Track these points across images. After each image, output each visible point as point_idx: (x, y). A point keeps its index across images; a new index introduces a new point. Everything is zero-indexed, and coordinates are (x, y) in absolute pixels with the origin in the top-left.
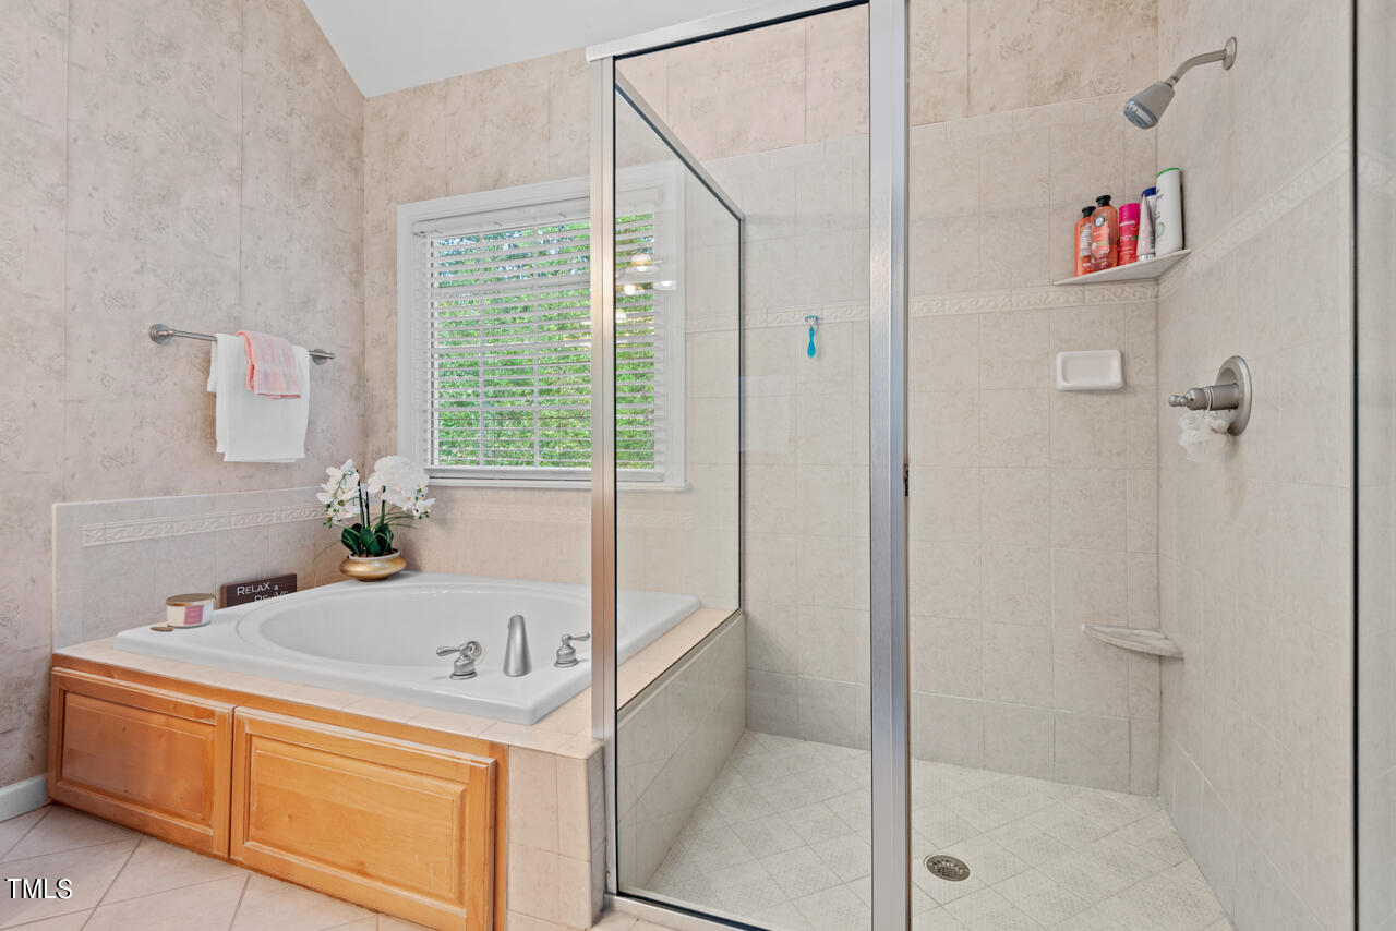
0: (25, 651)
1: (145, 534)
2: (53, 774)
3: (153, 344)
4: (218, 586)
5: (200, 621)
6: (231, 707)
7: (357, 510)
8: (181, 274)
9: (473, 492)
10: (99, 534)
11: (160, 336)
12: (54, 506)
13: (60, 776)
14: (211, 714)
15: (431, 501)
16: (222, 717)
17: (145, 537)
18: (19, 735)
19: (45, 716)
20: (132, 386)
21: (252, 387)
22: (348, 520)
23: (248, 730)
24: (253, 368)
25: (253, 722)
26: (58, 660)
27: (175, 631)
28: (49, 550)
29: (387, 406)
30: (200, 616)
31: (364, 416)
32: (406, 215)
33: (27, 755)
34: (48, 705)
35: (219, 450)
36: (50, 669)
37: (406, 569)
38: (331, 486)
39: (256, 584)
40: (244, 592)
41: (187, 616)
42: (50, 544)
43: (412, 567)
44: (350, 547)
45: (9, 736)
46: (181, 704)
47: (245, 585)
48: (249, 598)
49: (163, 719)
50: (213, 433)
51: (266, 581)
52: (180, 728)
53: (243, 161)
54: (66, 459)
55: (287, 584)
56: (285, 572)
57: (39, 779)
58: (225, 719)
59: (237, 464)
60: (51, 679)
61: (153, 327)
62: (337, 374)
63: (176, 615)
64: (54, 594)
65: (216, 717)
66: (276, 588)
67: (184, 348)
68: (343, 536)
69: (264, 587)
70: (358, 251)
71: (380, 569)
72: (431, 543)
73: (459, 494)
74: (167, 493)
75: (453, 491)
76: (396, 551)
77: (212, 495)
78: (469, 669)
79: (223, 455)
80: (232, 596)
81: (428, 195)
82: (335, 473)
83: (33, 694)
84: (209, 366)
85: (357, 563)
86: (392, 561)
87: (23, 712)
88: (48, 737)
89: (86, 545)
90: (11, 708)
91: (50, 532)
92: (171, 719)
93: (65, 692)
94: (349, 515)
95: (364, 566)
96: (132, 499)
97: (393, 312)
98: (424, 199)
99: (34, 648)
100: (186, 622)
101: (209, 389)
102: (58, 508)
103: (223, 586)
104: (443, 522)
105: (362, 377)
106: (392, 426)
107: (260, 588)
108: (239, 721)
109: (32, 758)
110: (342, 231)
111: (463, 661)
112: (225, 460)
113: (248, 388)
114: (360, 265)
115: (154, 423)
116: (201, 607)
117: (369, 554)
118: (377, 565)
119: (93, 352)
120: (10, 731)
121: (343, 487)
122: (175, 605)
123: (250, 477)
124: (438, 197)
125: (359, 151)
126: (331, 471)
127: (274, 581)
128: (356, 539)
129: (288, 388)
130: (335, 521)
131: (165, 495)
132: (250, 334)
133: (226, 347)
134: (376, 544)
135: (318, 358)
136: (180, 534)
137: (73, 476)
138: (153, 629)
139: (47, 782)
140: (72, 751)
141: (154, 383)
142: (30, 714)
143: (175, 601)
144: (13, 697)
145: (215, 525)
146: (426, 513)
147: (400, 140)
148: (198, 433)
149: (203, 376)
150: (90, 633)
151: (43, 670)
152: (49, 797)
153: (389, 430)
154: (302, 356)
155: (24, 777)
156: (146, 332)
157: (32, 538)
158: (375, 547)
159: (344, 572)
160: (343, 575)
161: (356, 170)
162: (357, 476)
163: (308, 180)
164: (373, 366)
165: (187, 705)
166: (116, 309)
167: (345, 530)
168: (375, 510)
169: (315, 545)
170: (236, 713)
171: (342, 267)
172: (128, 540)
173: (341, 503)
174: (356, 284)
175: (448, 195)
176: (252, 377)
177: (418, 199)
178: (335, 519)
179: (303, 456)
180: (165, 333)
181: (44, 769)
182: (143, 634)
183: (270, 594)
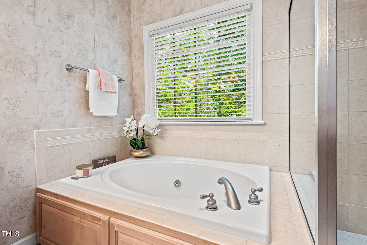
0: (27, 187)
1: (67, 142)
2: (38, 232)
3: (66, 72)
4: (91, 161)
5: (88, 175)
6: (108, 217)
7: (135, 133)
8: (75, 46)
9: (173, 127)
10: (51, 142)
11: (69, 69)
12: (35, 131)
13: (41, 235)
14: (99, 220)
15: (160, 130)
16: (104, 222)
17: (67, 143)
18: (26, 219)
19: (35, 211)
20: (61, 87)
21: (101, 89)
22: (131, 137)
23: (116, 229)
24: (101, 81)
25: (118, 226)
26: (38, 190)
27: (80, 179)
28: (34, 148)
29: (141, 98)
30: (88, 173)
31: (133, 101)
32: (147, 29)
33: (29, 227)
34: (36, 207)
35: (91, 111)
36: (36, 193)
37: (151, 154)
38: (127, 124)
39: (104, 159)
40: (100, 162)
41: (84, 173)
42: (34, 146)
43: (152, 153)
44: (132, 146)
45: (22, 220)
46: (86, 213)
47: (100, 160)
48: (101, 165)
49: (79, 219)
50: (88, 105)
51: (106, 158)
52: (86, 223)
53: (94, 7)
54: (38, 113)
55: (113, 159)
56: (112, 155)
57: (34, 235)
58: (105, 222)
59: (96, 116)
60: (36, 197)
61: (67, 65)
62: (125, 87)
63: (80, 173)
64: (36, 165)
65: (101, 221)
66: (110, 161)
67: (77, 73)
68: (130, 142)
69: (106, 160)
70: (130, 45)
71: (144, 154)
72: (159, 145)
73: (167, 127)
74: (74, 127)
75: (166, 126)
76: (147, 147)
77: (89, 128)
78: (214, 206)
79: (92, 113)
80: (97, 164)
81: (155, 21)
82: (128, 120)
83: (30, 203)
84: (86, 81)
85: (135, 152)
86: (146, 151)
87: (27, 210)
88: (36, 218)
89: (46, 146)
90: (22, 209)
91: (34, 141)
92: (82, 219)
93: (41, 203)
94: (132, 135)
95: (138, 153)
96: (62, 129)
97: (142, 65)
98: (153, 23)
99: (30, 186)
100: (83, 176)
101: (86, 89)
102: (36, 132)
103: (93, 160)
104: (162, 137)
105: (132, 88)
106: (143, 105)
107: (105, 161)
108: (112, 225)
109: (31, 227)
110: (125, 37)
111: (211, 202)
112: (93, 115)
113: (100, 89)
114: (130, 49)
115: (68, 101)
116: (88, 170)
117: (139, 148)
118: (142, 152)
119: (47, 73)
120: (22, 218)
121: (131, 125)
122: (79, 169)
123: (100, 122)
124: (158, 22)
125: (129, 9)
126: (127, 119)
127: (109, 158)
128: (135, 143)
129: (113, 89)
130: (127, 137)
131: (73, 128)
132: (99, 69)
133: (92, 74)
134: (141, 145)
135: (120, 81)
136: (78, 142)
137: (41, 120)
138: (71, 178)
139: (36, 236)
140: (44, 226)
141: (68, 86)
142: (29, 211)
143: (79, 168)
144: (23, 205)
145: (90, 138)
146: (158, 134)
147: (143, 3)
148: (83, 105)
149: (84, 85)
150: (50, 179)
151: (33, 194)
152: (37, 242)
153: (142, 106)
154: (116, 79)
155: (28, 235)
156: (64, 67)
157: (27, 143)
158: (141, 146)
159: (131, 155)
160: (130, 155)
161: (129, 16)
162: (135, 121)
163: (114, 17)
164: (136, 84)
165: (88, 214)
166: (54, 57)
167: (131, 140)
168: (140, 133)
169: (120, 146)
170: (110, 221)
171: (125, 49)
172: (61, 144)
173: (131, 131)
174: (130, 56)
175: (162, 20)
176: (101, 85)
177: (150, 23)
178: (127, 136)
179: (117, 114)
180: (71, 67)
181: (35, 231)
182: (67, 180)
183: (108, 163)
